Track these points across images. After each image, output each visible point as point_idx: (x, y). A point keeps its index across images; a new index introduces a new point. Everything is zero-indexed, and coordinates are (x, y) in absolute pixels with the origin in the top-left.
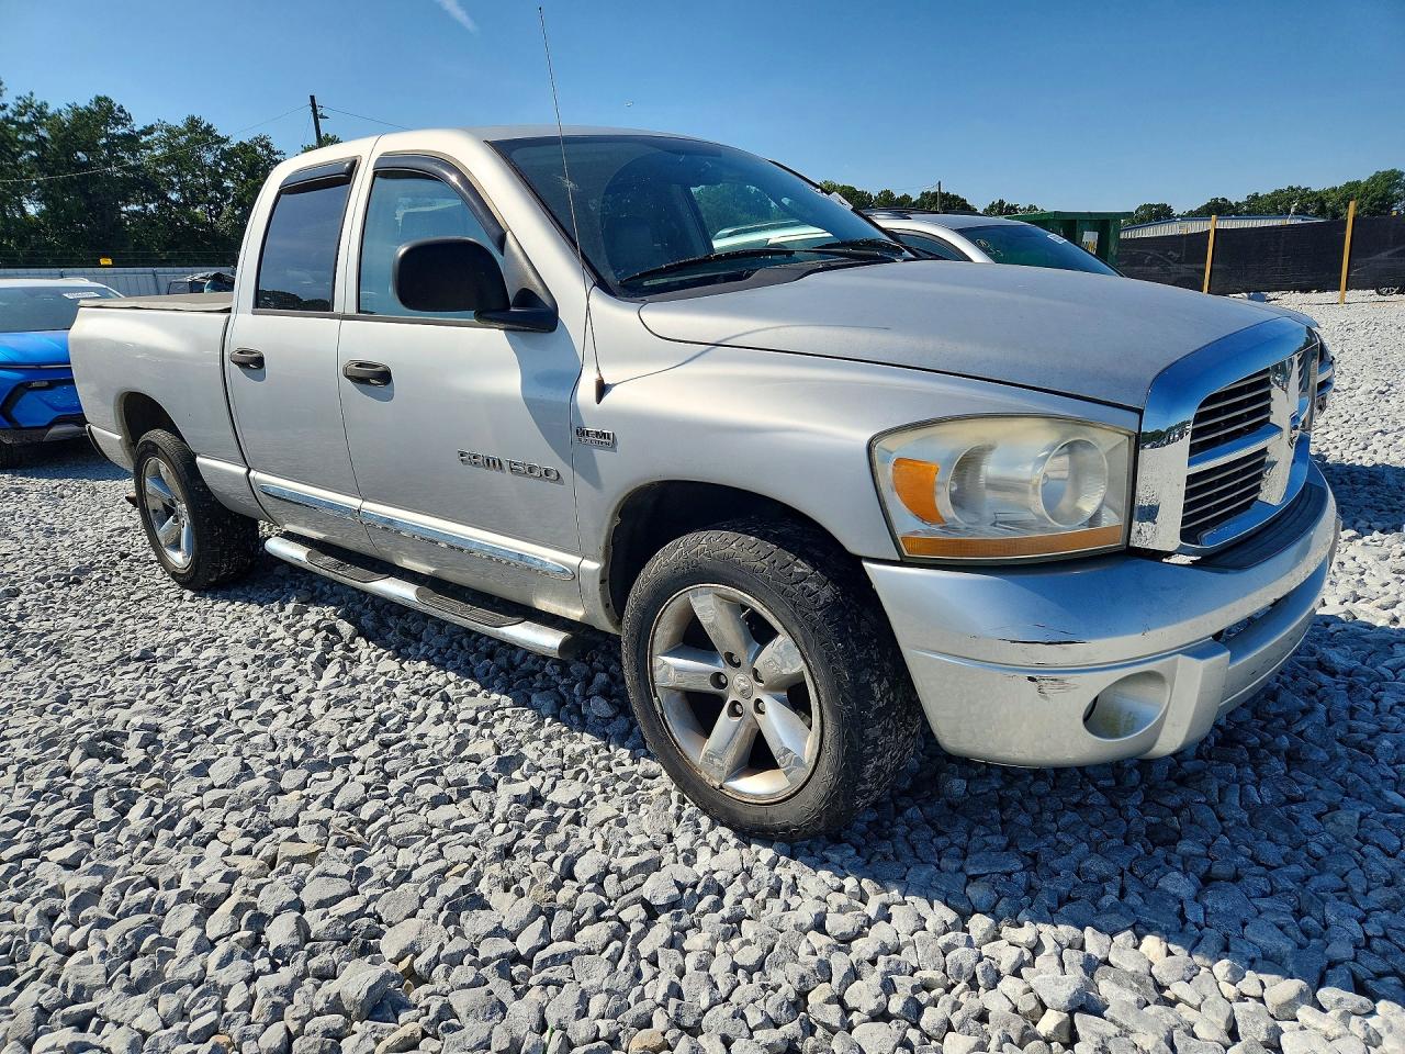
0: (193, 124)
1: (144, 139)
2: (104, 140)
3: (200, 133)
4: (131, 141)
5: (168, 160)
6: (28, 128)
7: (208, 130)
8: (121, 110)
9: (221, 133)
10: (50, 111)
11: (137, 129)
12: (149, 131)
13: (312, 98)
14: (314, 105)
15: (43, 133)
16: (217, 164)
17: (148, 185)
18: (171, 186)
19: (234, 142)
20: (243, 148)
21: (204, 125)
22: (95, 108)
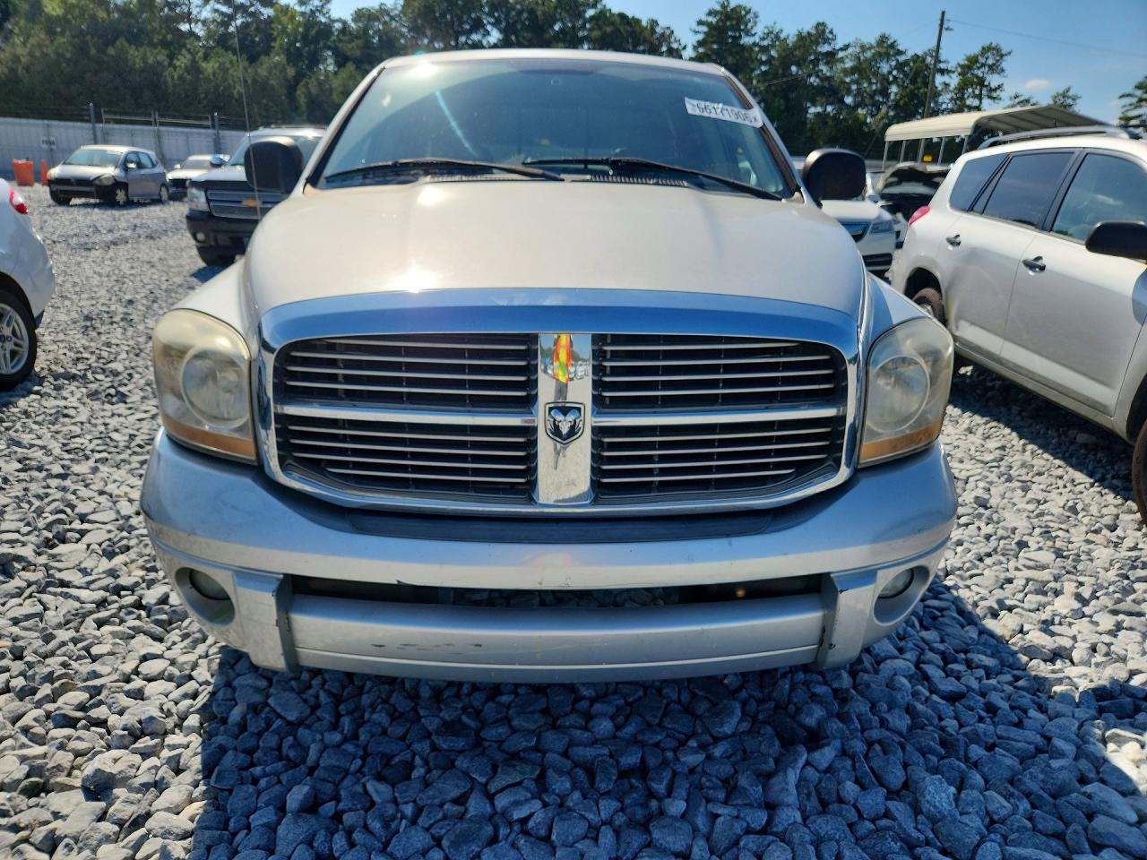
0: (883, 40)
1: (841, 54)
2: (812, 57)
3: (887, 48)
4: (831, 57)
5: (853, 70)
6: (764, 49)
7: (892, 46)
8: (831, 32)
9: (901, 48)
10: (782, 36)
11: (837, 47)
12: (846, 47)
13: (943, 13)
14: (942, 20)
15: (773, 53)
16: (890, 73)
17: (831, 92)
18: (849, 92)
19: (909, 54)
20: (916, 58)
21: (891, 41)
22: (813, 32)
